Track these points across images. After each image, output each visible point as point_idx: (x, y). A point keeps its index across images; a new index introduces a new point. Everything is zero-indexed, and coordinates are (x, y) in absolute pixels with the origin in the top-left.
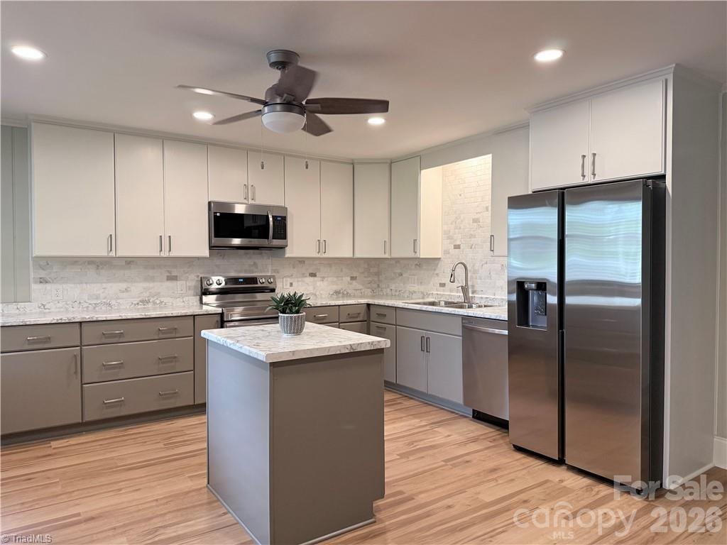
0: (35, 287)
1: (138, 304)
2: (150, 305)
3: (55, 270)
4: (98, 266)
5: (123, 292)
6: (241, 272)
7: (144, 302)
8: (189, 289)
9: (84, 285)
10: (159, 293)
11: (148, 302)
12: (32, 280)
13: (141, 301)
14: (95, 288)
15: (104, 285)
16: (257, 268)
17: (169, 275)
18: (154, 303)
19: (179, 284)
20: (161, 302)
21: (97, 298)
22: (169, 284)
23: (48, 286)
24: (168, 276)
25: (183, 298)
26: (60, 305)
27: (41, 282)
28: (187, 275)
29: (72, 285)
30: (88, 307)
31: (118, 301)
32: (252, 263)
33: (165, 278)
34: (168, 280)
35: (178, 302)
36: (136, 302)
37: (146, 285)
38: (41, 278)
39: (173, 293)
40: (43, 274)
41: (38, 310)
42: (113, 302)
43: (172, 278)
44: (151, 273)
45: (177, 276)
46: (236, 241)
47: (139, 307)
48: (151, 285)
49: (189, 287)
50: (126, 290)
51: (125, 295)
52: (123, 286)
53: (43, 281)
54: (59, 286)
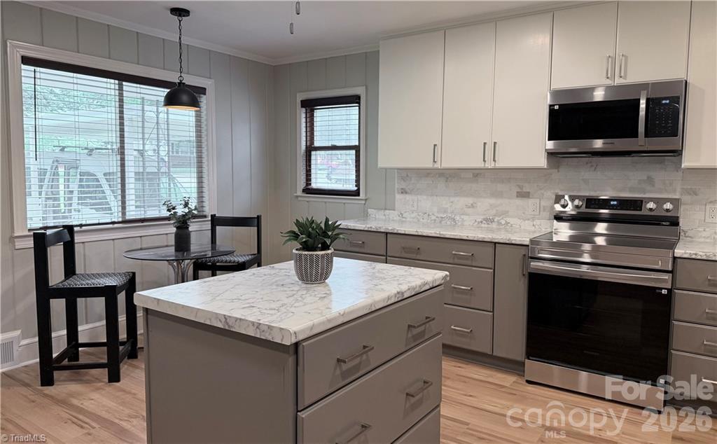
0: (398, 196)
1: (481, 222)
2: (494, 226)
3: (412, 182)
4: (447, 178)
5: (469, 207)
6: (623, 190)
7: (489, 221)
8: (544, 210)
9: (435, 197)
10: (508, 212)
11: (492, 221)
12: (396, 191)
13: (484, 219)
14: (444, 202)
15: (452, 199)
16: (653, 186)
17: (519, 190)
18: (499, 224)
19: (531, 204)
20: (507, 223)
21: (445, 212)
22: (519, 202)
23: (408, 197)
24: (518, 192)
25: (533, 220)
26: (413, 215)
27: (402, 193)
28: (542, 191)
29: (425, 197)
30: (435, 220)
31: (462, 217)
32: (645, 178)
33: (515, 194)
34: (517, 196)
35: (527, 225)
36: (480, 220)
37: (492, 201)
38: (402, 189)
39: (524, 213)
40: (403, 185)
41: (398, 218)
42: (457, 218)
43: (523, 195)
44: (500, 187)
45: (529, 193)
46: (598, 144)
47: (483, 225)
48: (499, 201)
49: (544, 207)
50: (472, 206)
51: (470, 211)
52: (470, 201)
53: (404, 192)
54: (415, 198)
